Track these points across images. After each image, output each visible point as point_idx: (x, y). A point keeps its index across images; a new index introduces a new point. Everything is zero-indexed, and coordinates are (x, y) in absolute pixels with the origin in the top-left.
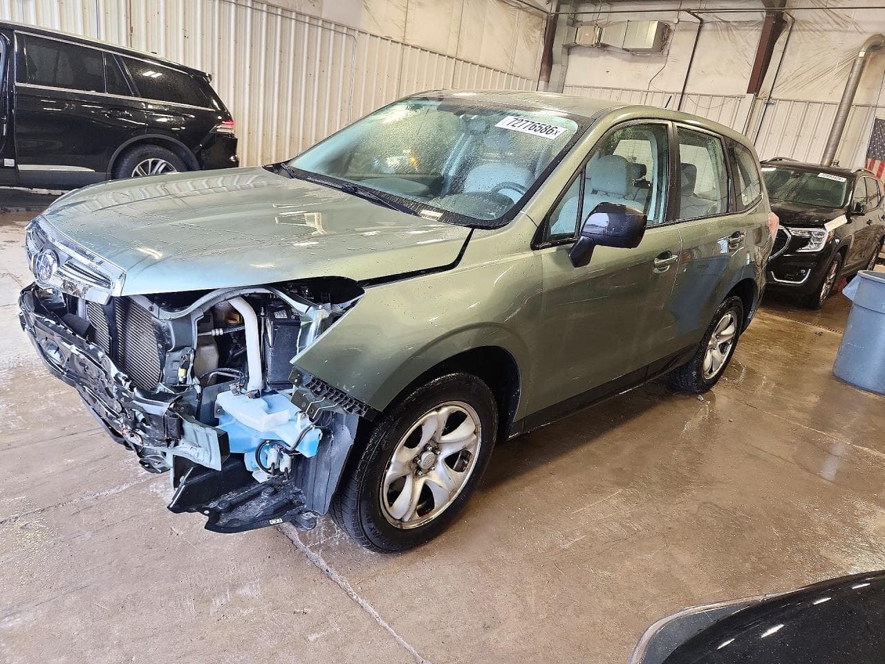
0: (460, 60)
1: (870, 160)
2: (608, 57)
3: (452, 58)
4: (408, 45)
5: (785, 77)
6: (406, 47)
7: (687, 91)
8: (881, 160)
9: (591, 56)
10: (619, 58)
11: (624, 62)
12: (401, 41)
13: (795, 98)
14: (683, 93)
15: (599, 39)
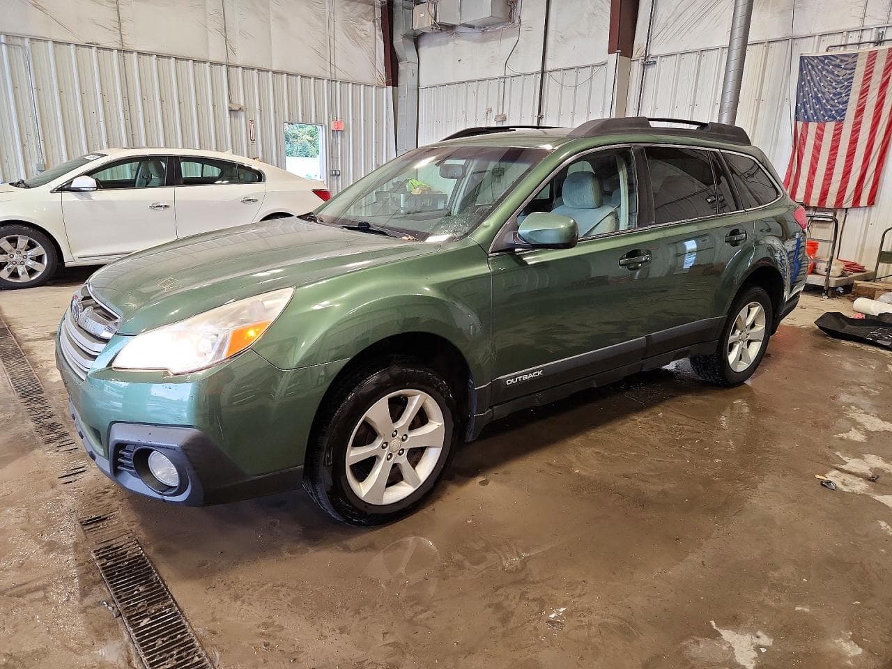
0: (237, 67)
1: (800, 124)
2: (457, 41)
3: (221, 65)
4: (132, 52)
5: (663, 20)
6: (128, 55)
7: (549, 67)
8: (818, 120)
9: (440, 44)
10: (469, 40)
11: (474, 44)
12: (119, 47)
13: (681, 49)
14: (543, 72)
15: (435, 19)
